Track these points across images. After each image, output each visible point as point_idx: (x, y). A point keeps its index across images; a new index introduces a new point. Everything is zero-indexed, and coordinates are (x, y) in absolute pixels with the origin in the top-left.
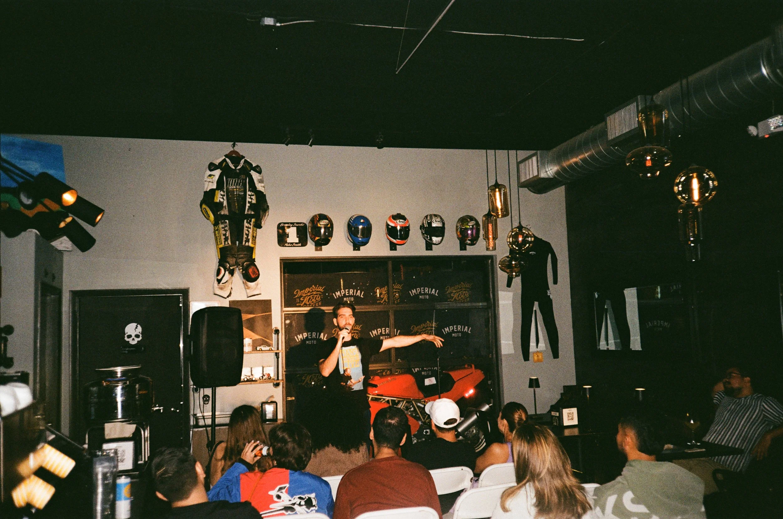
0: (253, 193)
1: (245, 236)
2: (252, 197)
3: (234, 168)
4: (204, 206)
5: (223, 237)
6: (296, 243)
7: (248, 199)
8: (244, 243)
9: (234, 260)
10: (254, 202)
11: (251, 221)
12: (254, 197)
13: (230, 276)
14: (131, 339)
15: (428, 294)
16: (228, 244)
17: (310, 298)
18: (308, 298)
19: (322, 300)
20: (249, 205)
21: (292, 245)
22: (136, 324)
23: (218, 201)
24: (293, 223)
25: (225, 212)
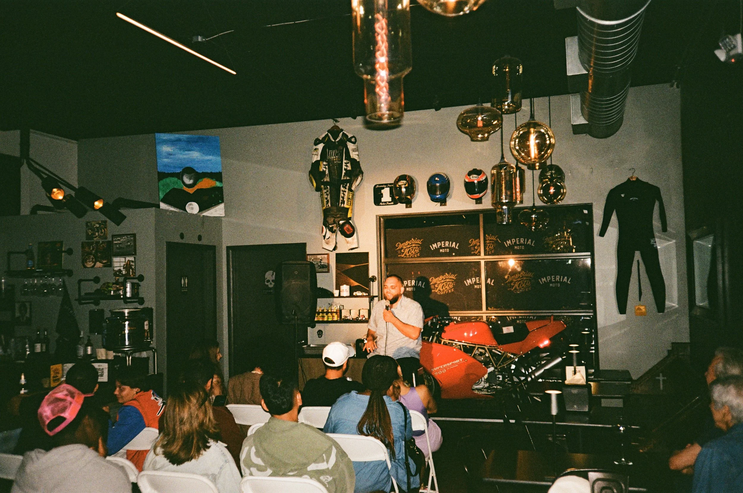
0: (348, 162)
1: (341, 199)
2: (347, 165)
3: (334, 141)
4: (311, 176)
5: (325, 200)
6: (389, 202)
7: (344, 167)
8: (340, 205)
9: (332, 220)
10: (349, 168)
11: (346, 185)
12: (349, 165)
13: (331, 233)
14: (270, 283)
15: (524, 245)
16: (328, 206)
17: (410, 250)
18: (408, 250)
19: (420, 251)
20: (345, 172)
21: (386, 203)
22: (271, 272)
23: (322, 170)
24: (386, 185)
25: (327, 179)
